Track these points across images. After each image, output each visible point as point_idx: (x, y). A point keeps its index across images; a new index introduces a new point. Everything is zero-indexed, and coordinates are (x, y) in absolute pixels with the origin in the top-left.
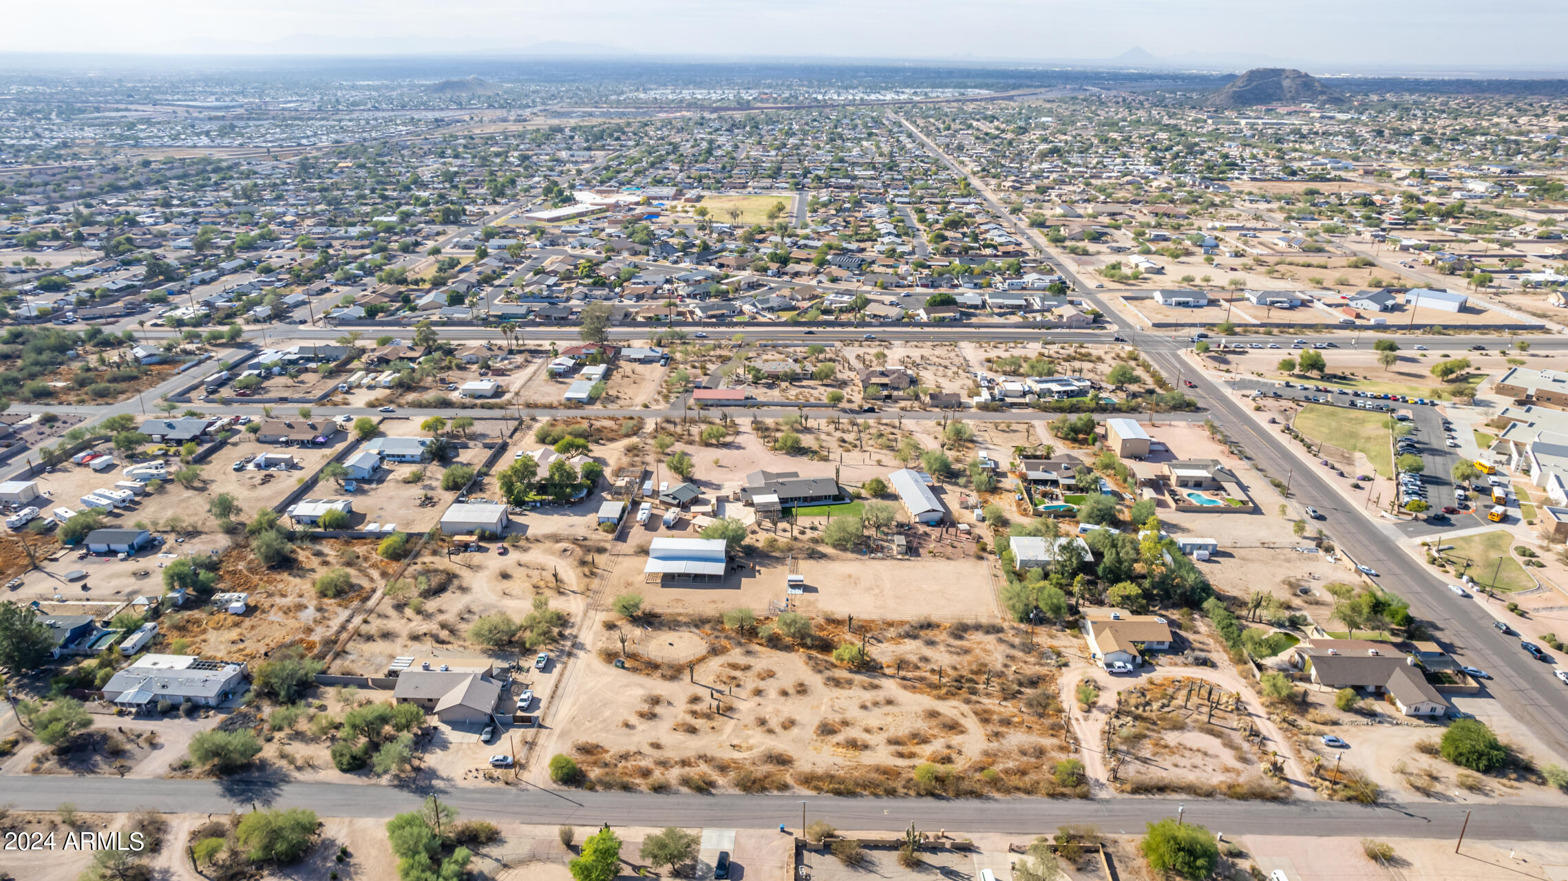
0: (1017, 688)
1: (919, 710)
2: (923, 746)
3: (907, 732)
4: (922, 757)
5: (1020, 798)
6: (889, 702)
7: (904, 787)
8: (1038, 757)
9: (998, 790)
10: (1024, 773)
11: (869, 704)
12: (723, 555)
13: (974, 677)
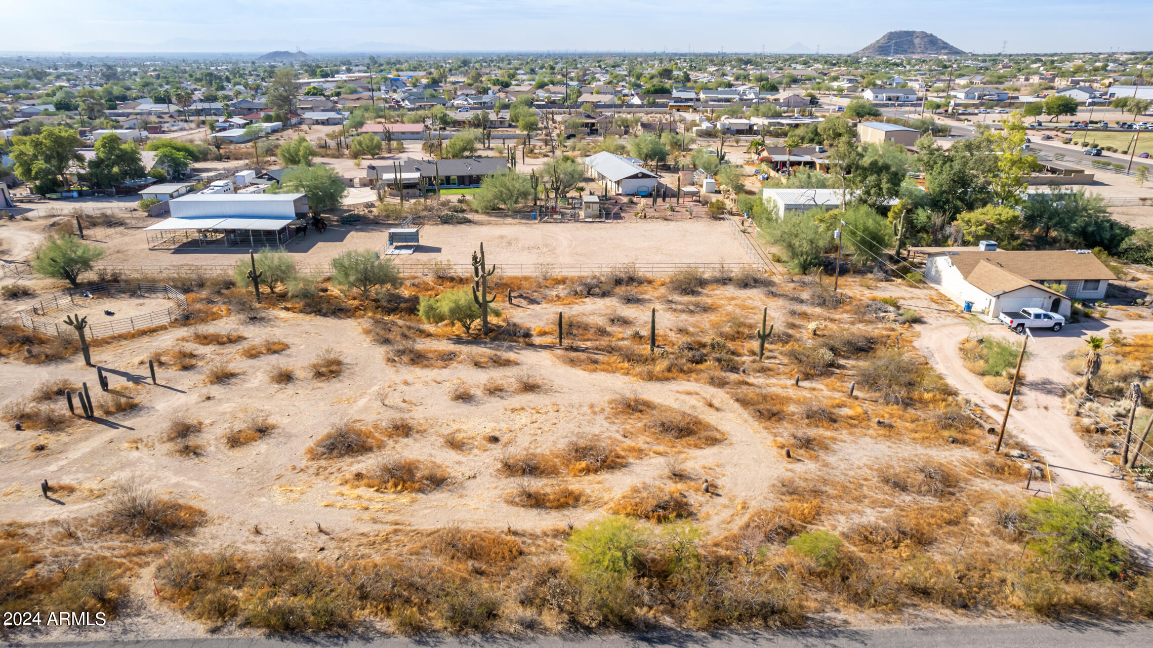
0: (828, 356)
1: (602, 400)
2: (605, 476)
3: (562, 444)
4: (598, 504)
5: (944, 627)
6: (529, 388)
7: (525, 602)
8: (940, 495)
9: (859, 599)
10: (922, 540)
11: (478, 392)
12: (291, 211)
13: (730, 345)
